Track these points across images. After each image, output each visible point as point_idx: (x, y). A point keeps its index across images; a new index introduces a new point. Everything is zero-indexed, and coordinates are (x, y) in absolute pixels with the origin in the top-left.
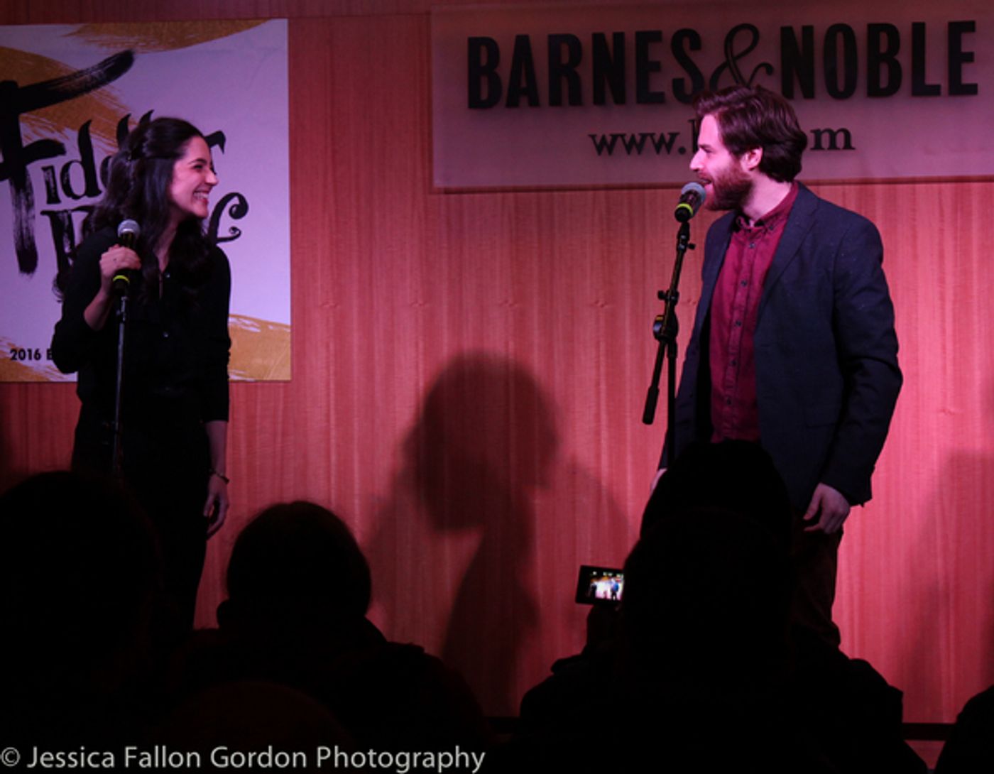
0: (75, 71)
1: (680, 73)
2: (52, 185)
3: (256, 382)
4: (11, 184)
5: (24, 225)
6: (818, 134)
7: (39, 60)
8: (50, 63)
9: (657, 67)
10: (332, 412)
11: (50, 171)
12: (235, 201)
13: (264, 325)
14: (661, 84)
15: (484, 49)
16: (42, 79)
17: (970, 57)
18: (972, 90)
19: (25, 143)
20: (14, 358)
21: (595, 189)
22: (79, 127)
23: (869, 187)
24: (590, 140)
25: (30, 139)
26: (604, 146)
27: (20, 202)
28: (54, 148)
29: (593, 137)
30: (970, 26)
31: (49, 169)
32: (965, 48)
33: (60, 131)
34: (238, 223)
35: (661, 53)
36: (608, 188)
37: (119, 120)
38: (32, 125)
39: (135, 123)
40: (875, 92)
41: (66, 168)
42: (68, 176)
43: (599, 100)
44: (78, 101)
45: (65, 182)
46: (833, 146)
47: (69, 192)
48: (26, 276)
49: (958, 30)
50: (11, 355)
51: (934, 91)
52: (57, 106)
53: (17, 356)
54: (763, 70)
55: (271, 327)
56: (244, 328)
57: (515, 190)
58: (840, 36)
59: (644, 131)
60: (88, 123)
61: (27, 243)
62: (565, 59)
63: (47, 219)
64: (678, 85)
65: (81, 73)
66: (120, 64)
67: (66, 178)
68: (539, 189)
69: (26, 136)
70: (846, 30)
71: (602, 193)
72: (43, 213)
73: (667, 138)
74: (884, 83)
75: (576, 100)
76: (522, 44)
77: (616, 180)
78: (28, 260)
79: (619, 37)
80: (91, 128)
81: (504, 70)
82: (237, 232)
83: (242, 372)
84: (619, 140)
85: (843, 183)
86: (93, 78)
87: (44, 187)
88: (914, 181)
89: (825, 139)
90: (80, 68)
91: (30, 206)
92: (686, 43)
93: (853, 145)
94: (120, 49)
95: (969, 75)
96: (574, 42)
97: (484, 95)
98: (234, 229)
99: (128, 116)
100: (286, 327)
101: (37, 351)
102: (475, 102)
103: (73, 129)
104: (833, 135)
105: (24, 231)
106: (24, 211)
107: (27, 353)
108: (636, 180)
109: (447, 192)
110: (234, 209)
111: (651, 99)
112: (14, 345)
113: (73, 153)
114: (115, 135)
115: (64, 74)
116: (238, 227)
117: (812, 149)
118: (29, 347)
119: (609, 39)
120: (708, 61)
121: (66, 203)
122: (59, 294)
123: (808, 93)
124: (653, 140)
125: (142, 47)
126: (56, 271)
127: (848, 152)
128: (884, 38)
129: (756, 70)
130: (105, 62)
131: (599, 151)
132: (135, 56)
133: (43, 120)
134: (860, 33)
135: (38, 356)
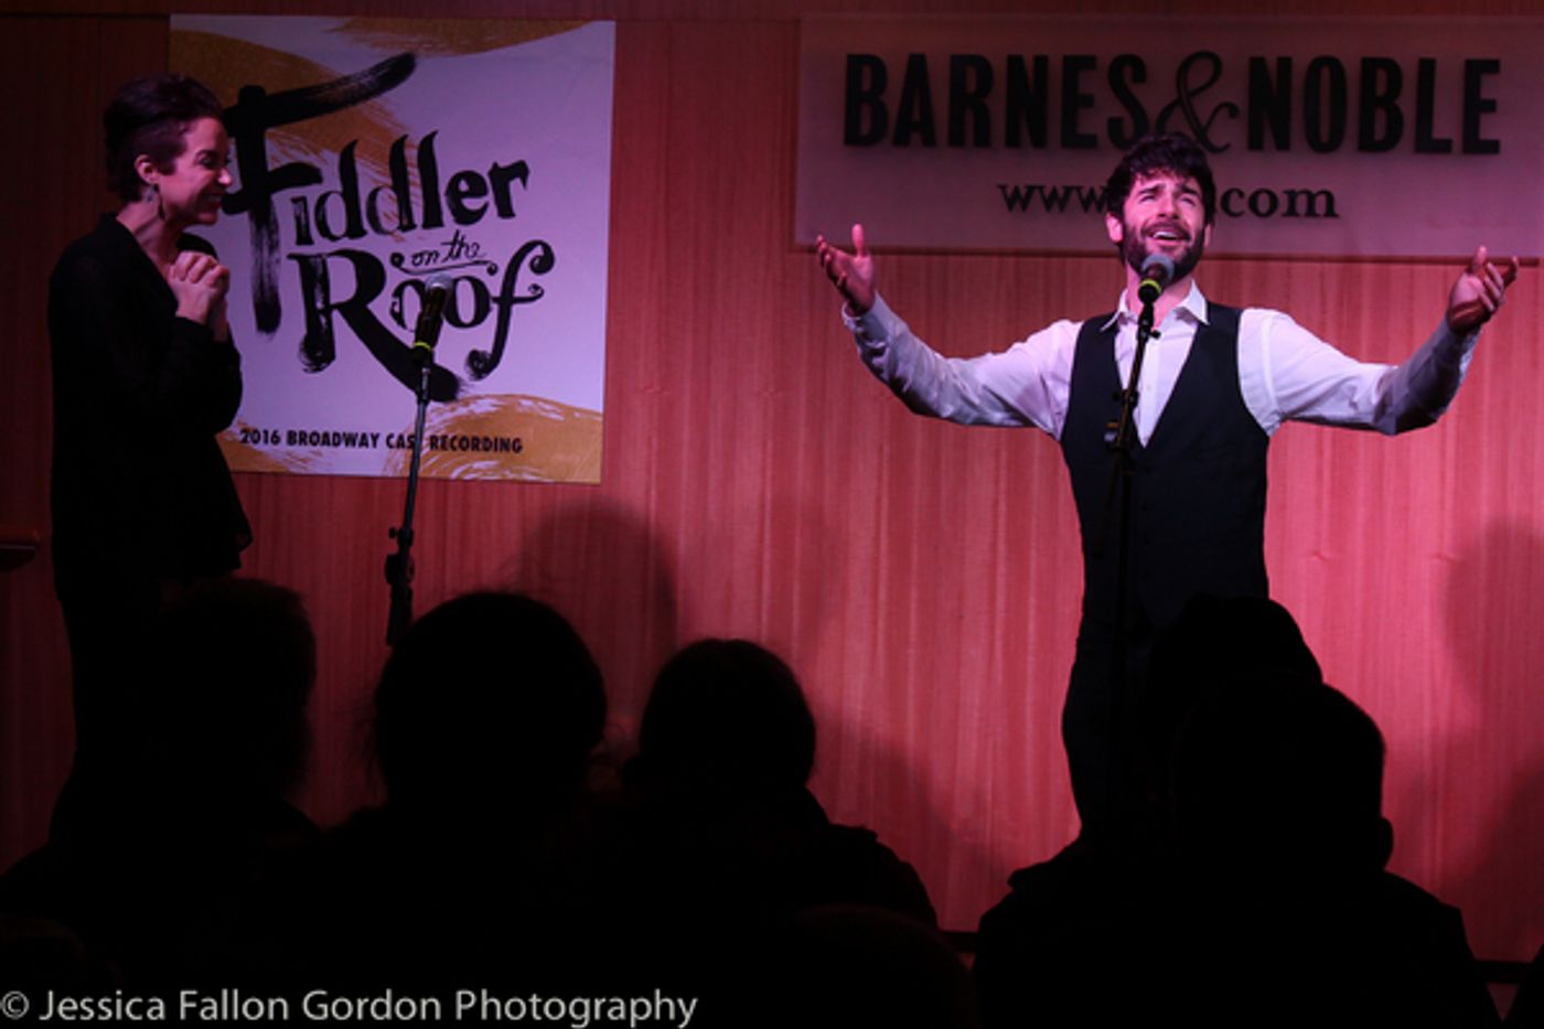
0: (339, 77)
1: (1118, 110)
2: (303, 221)
3: (556, 483)
4: (251, 217)
5: (266, 271)
6: (1292, 195)
7: (293, 61)
8: (310, 63)
9: (1088, 101)
10: (652, 526)
11: (301, 203)
12: (538, 251)
13: (568, 411)
14: (1094, 123)
15: (867, 71)
16: (297, 84)
17: (1491, 106)
18: (1492, 147)
19: (271, 167)
20: (245, 441)
21: (1001, 254)
22: (340, 149)
23: (1355, 265)
24: (999, 191)
25: (278, 161)
26: (1017, 200)
27: (261, 241)
28: (309, 175)
29: (1003, 188)
30: (1492, 66)
31: (300, 201)
32: (1485, 94)
33: (316, 152)
34: (540, 280)
35: (1094, 84)
36: (1018, 254)
37: (393, 141)
38: (281, 144)
39: (413, 146)
40: (1368, 145)
41: (323, 199)
42: (324, 211)
43: (1013, 141)
44: (342, 114)
45: (320, 217)
46: (1311, 212)
47: (325, 231)
48: (264, 336)
49: (1478, 70)
50: (241, 437)
51: (1443, 147)
52: (314, 120)
53: (249, 439)
54: (1225, 112)
55: (577, 414)
56: (543, 414)
57: (900, 251)
58: (1326, 73)
59: (1069, 184)
60: (352, 145)
61: (268, 294)
62: (972, 86)
63: (295, 264)
64: (1114, 126)
65: (347, 79)
66: (397, 71)
67: (321, 213)
68: (929, 252)
69: (273, 158)
70: (1332, 63)
71: (1011, 260)
72: (291, 257)
74: (1379, 134)
75: (983, 141)
76: (917, 65)
77: (1029, 244)
78: (268, 315)
79: (1041, 61)
80: (357, 151)
81: (893, 98)
82: (539, 292)
83: (536, 470)
84: (1037, 192)
85: (1323, 259)
86: (361, 86)
87: (292, 223)
88: (1412, 261)
89: (1301, 202)
90: (346, 72)
91: (274, 246)
92: (1128, 72)
93: (1337, 210)
94: (398, 52)
95: (1489, 129)
96: (982, 66)
97: (865, 129)
98: (536, 287)
99: (405, 137)
100: (597, 414)
101: (275, 433)
102: (853, 138)
103: (334, 151)
104: (1311, 198)
105: (266, 280)
106: (266, 253)
107: (262, 435)
108: (1057, 246)
110: (537, 262)
111: (1078, 142)
112: (245, 424)
113: (332, 181)
114: (387, 160)
115: (326, 79)
116: (540, 284)
117: (1285, 215)
118: (266, 427)
119: (1029, 64)
120: (1154, 98)
121: (321, 245)
122: (307, 361)
123: (1283, 144)
124: (1080, 195)
125: (427, 49)
126: (304, 331)
127: (1330, 220)
128: (1381, 76)
129: (1216, 111)
130: (378, 67)
131: (1010, 205)
132: (417, 60)
133: (297, 138)
134: (1352, 70)
135: (276, 439)
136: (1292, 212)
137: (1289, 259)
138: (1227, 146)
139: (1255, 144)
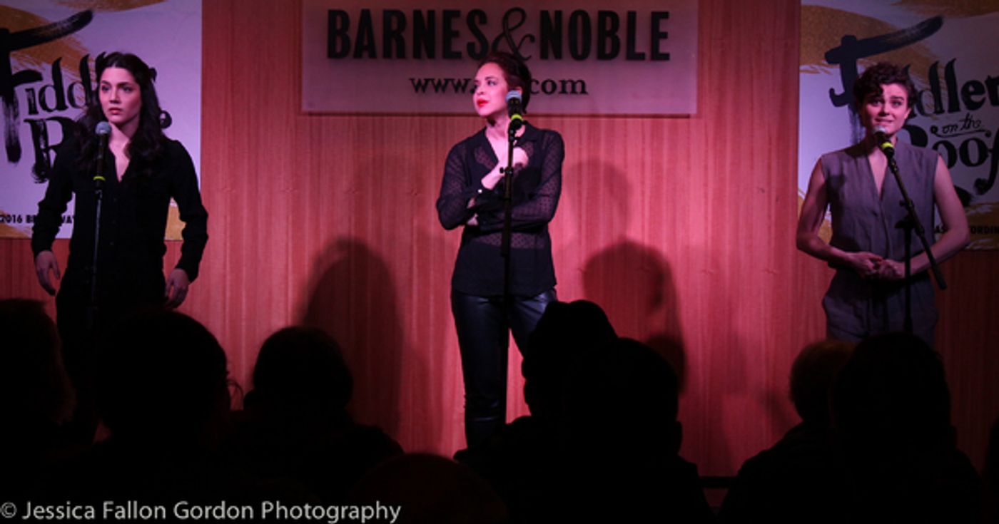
1: (472, 39)
2: (32, 102)
3: (175, 241)
4: (3, 100)
5: (12, 129)
6: (564, 83)
7: (25, 14)
8: (33, 17)
9: (456, 34)
10: (228, 263)
11: (31, 92)
14: (459, 46)
15: (339, 19)
16: (27, 28)
17: (665, 36)
18: (666, 57)
19: (14, 72)
20: (3, 221)
21: (413, 115)
22: (53, 61)
23: (596, 119)
24: (410, 82)
25: (17, 69)
26: (420, 87)
27: (9, 112)
28: (36, 77)
29: (412, 80)
30: (665, 15)
31: (30, 90)
32: (662, 29)
33: (39, 64)
35: (459, 25)
36: (421, 115)
37: (81, 58)
38: (19, 60)
39: (93, 61)
40: (602, 56)
41: (43, 90)
42: (44, 96)
43: (417, 55)
44: (52, 43)
45: (42, 100)
46: (573, 91)
47: (45, 107)
48: (12, 165)
49: (658, 17)
51: (641, 57)
52: (37, 47)
53: (5, 220)
54: (528, 39)
57: (358, 114)
58: (580, 19)
59: (448, 77)
60: (59, 60)
61: (14, 141)
62: (395, 26)
63: (28, 125)
64: (471, 46)
65: (55, 24)
66: (83, 20)
67: (42, 98)
68: (374, 115)
69: (15, 68)
70: (584, 14)
71: (417, 118)
72: (26, 121)
73: (463, 82)
74: (608, 51)
75: (401, 55)
76: (366, 15)
77: (427, 110)
78: (14, 153)
79: (431, 13)
80: (61, 63)
81: (353, 34)
84: (430, 82)
85: (579, 116)
86: (63, 28)
87: (26, 103)
88: (626, 116)
89: (569, 86)
90: (54, 20)
91: (16, 116)
92: (477, 19)
93: (587, 90)
94: (83, 9)
95: (664, 47)
96: (400, 15)
97: (339, 49)
99: (88, 56)
101: (20, 216)
102: (332, 54)
103: (48, 63)
104: (574, 84)
105: (13, 134)
106: (12, 119)
108: (441, 110)
109: (311, 114)
111: (451, 56)
112: (3, 212)
113: (48, 79)
114: (78, 68)
115: (42, 25)
117: (560, 93)
118: (14, 214)
119: (425, 14)
120: (491, 32)
121: (42, 114)
122: (37, 177)
123: (558, 56)
124: (453, 83)
125: (99, 8)
126: (34, 161)
127: (583, 96)
128: (608, 20)
129: (523, 39)
130: (73, 18)
131: (416, 90)
132: (93, 14)
133: (27, 56)
134: (593, 17)
135: (20, 220)
136: (564, 91)
137: (562, 116)
138: (530, 57)
139: (544, 56)
